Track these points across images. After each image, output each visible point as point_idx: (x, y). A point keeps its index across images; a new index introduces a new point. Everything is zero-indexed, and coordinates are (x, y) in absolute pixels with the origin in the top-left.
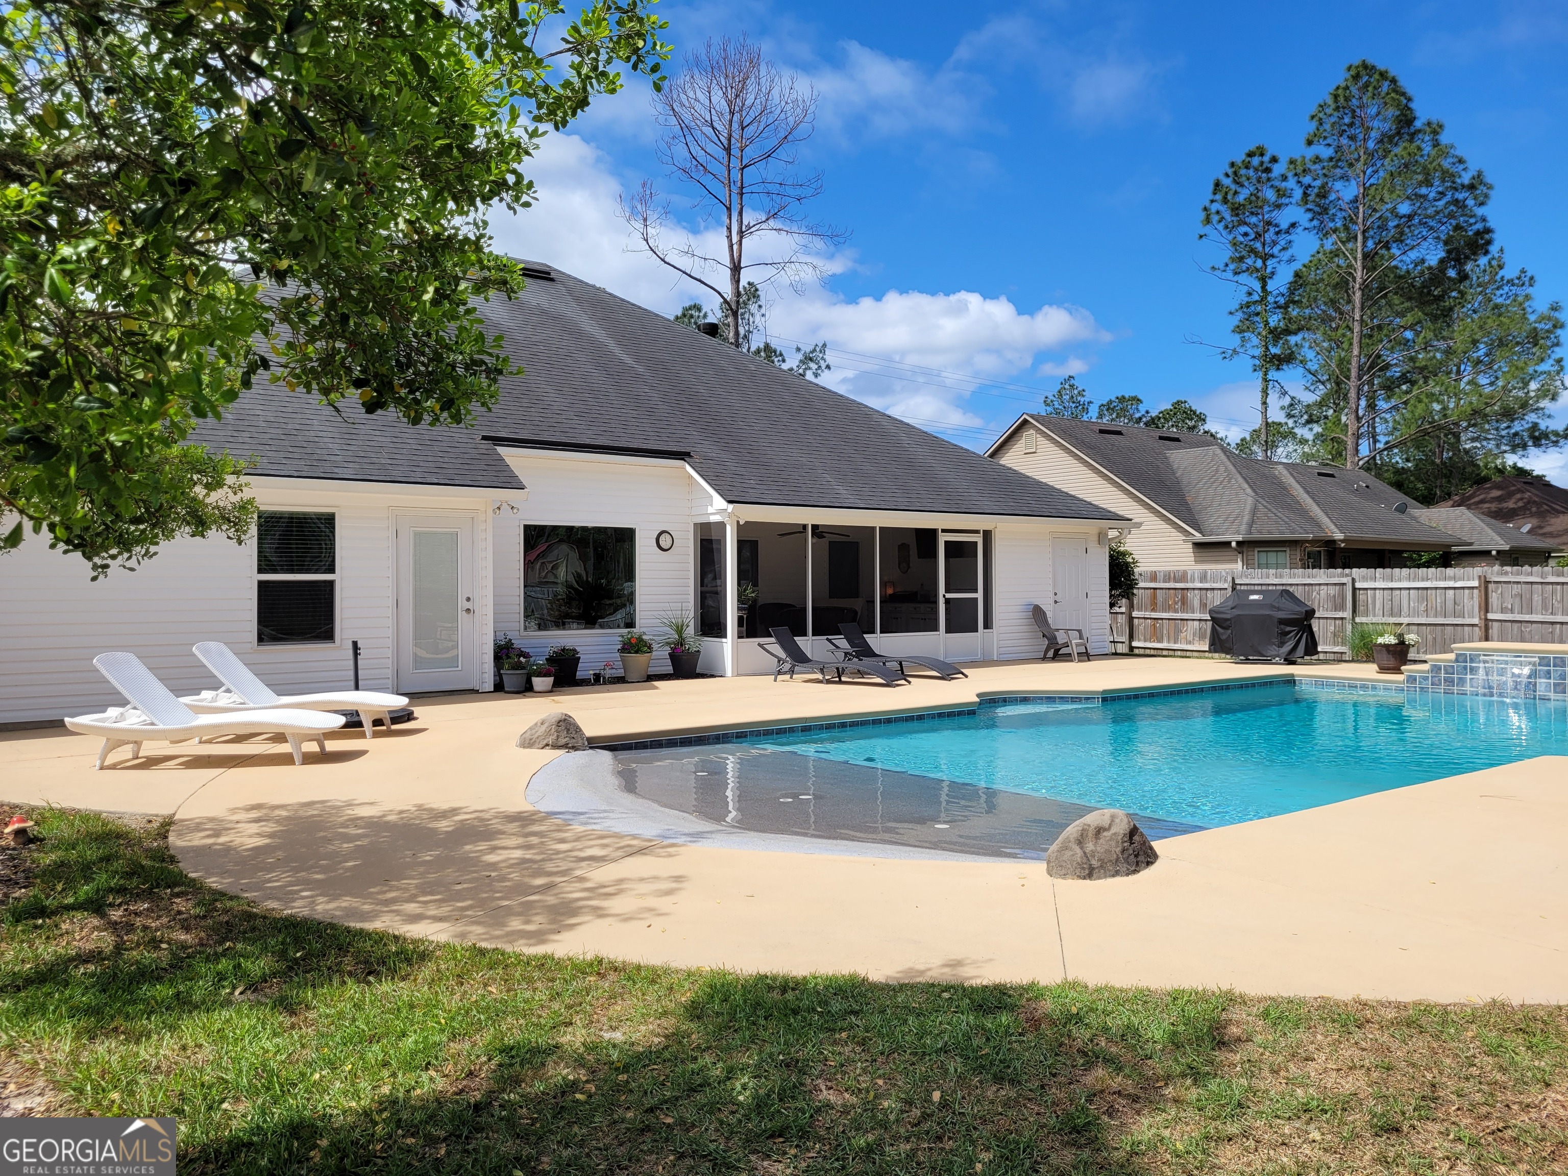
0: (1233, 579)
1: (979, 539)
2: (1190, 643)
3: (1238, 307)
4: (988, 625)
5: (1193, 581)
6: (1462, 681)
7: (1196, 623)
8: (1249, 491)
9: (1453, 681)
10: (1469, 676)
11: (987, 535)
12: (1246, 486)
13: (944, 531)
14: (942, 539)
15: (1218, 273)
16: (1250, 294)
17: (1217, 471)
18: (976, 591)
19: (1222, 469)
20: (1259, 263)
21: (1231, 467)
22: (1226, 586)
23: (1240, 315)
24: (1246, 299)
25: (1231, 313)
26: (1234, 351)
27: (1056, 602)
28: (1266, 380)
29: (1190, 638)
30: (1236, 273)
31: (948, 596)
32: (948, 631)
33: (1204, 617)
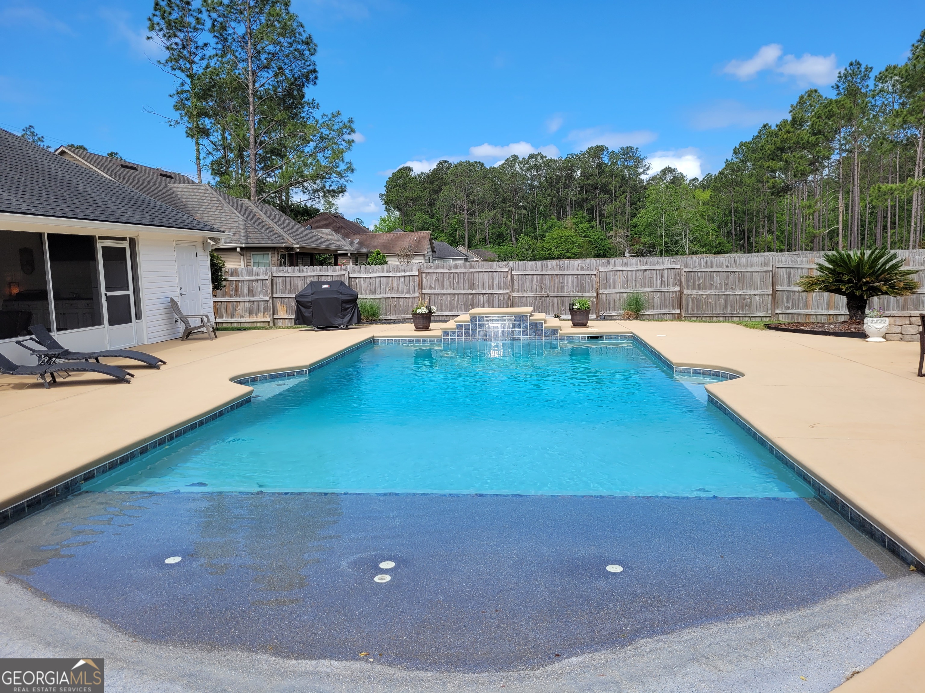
0: (272, 273)
1: (126, 245)
2: (243, 317)
3: (175, 93)
4: (139, 316)
5: (242, 275)
6: (474, 333)
7: (247, 304)
8: (238, 214)
9: (469, 334)
10: (478, 330)
11: (132, 242)
12: (235, 211)
13: (101, 238)
14: (100, 245)
15: (161, 66)
16: (182, 85)
17: (211, 200)
18: (128, 289)
19: (214, 199)
20: (188, 65)
21: (220, 198)
22: (267, 278)
23: (176, 98)
24: (180, 89)
25: (171, 96)
26: (177, 121)
27: (181, 295)
28: (198, 144)
29: (243, 313)
30: (174, 69)
31: (110, 294)
32: (111, 324)
33: (252, 299)
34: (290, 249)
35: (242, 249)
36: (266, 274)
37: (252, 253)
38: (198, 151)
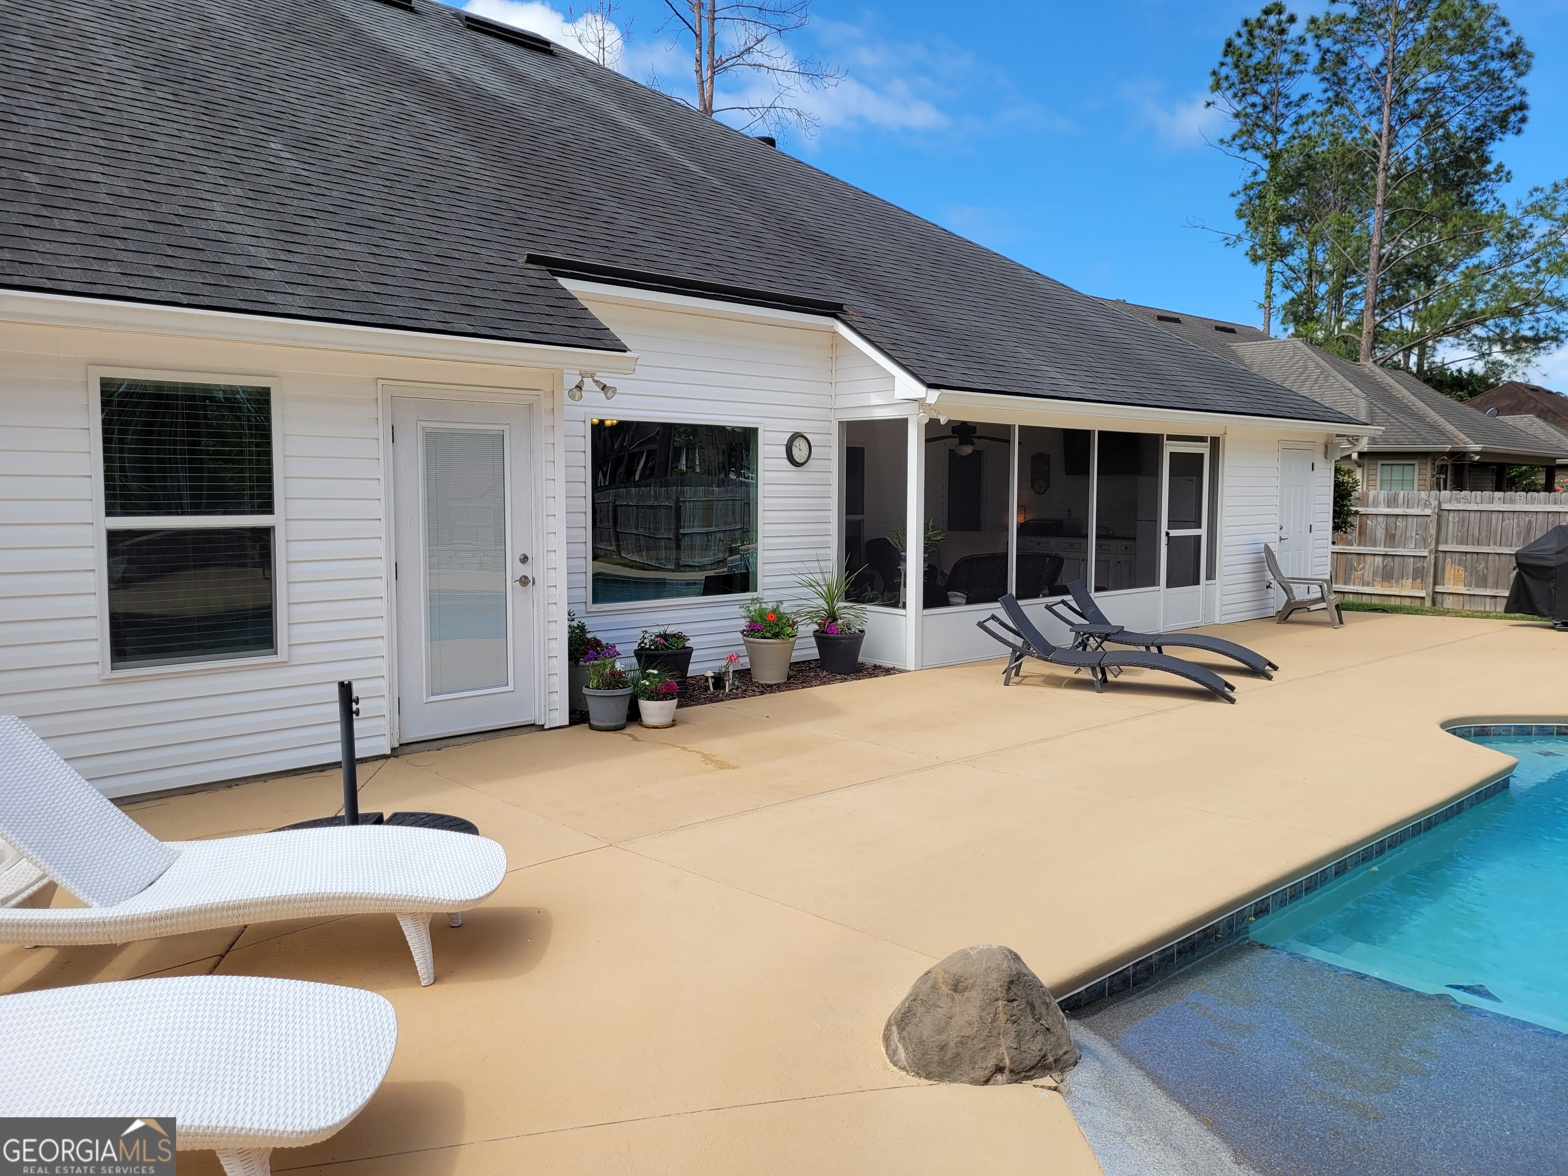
0: (1440, 504)
1: (1204, 449)
2: (1368, 584)
3: (1241, 188)
4: (1211, 576)
5: (1376, 504)
7: (1379, 560)
8: (1357, 391)
11: (1215, 443)
12: (1351, 386)
13: (1171, 438)
14: (1169, 448)
15: (1224, 147)
16: (1255, 173)
17: (1305, 367)
18: (1199, 526)
19: (1312, 365)
20: (1269, 138)
21: (1323, 363)
22: (1428, 512)
23: (1242, 198)
24: (1250, 181)
25: (1233, 195)
26: (1239, 237)
27: (1281, 539)
28: (1270, 271)
29: (1368, 577)
30: (1244, 149)
31: (1174, 533)
32: (1169, 585)
33: (1391, 551)
34: (1458, 456)
35: (1361, 454)
36: (1426, 506)
37: (1380, 462)
38: (1269, 283)
